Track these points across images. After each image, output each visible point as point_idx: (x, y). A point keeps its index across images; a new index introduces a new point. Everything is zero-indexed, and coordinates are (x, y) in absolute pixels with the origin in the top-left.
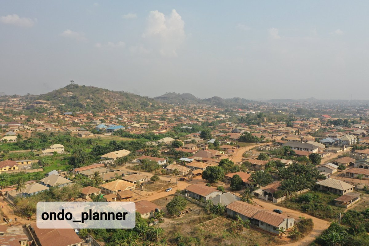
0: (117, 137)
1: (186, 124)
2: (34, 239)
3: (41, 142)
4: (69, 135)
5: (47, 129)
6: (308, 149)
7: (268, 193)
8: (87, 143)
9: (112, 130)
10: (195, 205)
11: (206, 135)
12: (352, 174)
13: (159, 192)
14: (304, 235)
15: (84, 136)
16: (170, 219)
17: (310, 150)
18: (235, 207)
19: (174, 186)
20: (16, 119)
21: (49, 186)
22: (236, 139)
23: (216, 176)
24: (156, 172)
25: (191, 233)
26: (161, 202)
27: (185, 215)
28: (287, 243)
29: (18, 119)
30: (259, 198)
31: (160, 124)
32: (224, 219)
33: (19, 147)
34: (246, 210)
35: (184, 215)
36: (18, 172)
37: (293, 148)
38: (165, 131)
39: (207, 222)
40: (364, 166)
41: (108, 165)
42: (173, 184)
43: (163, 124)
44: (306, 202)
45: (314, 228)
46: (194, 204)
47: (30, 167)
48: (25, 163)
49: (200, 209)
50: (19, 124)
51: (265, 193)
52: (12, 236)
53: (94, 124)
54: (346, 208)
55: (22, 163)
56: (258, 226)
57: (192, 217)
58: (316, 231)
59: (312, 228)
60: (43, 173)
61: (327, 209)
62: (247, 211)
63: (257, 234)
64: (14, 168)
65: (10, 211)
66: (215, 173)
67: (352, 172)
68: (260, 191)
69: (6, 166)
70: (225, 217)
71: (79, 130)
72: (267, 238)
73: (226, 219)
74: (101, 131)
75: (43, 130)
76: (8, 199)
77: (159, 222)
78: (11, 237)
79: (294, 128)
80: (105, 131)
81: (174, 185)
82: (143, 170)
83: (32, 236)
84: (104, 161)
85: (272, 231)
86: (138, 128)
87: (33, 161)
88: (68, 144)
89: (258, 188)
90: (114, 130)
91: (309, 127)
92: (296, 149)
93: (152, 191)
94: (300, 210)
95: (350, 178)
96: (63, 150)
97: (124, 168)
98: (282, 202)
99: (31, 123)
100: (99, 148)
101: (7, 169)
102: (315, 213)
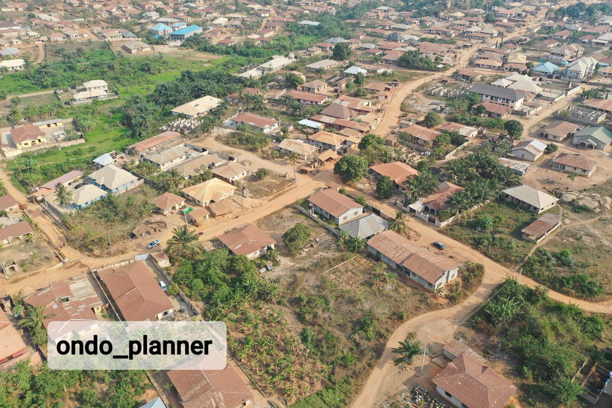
0: (190, 50)
1: (307, 12)
2: (109, 301)
3: (65, 71)
4: (110, 49)
5: (68, 36)
6: (507, 100)
7: (430, 208)
8: (142, 70)
9: (180, 35)
10: (324, 230)
11: (342, 51)
12: (562, 166)
13: (270, 200)
14: (468, 293)
15: (134, 51)
16: (289, 258)
17: (511, 101)
18: (380, 244)
19: (292, 187)
20: (8, 10)
21: (104, 188)
22: (394, 61)
23: (356, 173)
24: (262, 151)
25: (317, 286)
26: (274, 224)
27: (309, 250)
28: (444, 308)
29: (11, 10)
30: (417, 217)
31: (263, 15)
32: (363, 261)
33: (33, 84)
34: (395, 249)
35: (307, 250)
36: (47, 147)
37: (484, 97)
38: (271, 34)
39: (340, 266)
40: (587, 144)
41: (186, 132)
42: (290, 181)
43: (268, 15)
44: (482, 229)
45: (485, 281)
46: (322, 229)
47: (63, 136)
48: (52, 125)
49: (330, 238)
50: (17, 25)
51: (426, 209)
52: (81, 299)
53: (147, 21)
54: (536, 244)
55: (49, 125)
56: (409, 275)
57: (319, 255)
58: (486, 286)
59: (480, 281)
60: (86, 147)
61: (508, 247)
62: (395, 251)
63: (406, 290)
64: (39, 140)
65: (59, 237)
66: (354, 169)
67: (563, 163)
68: (417, 206)
69: (25, 138)
70: (365, 255)
71: (123, 37)
72: (418, 297)
73: (365, 260)
74: (161, 38)
75: (61, 39)
76: (50, 211)
77: (273, 265)
78: (80, 303)
79: (497, 25)
80: (169, 38)
81: (292, 185)
82: (243, 146)
83: (106, 295)
84: (179, 122)
85: (426, 286)
86: (226, 27)
87: (65, 121)
88: (111, 74)
89: (416, 200)
90: (184, 36)
91: (523, 23)
92: (489, 98)
93: (259, 198)
94: (470, 244)
95: (559, 171)
96: (106, 91)
97: (213, 138)
98: (448, 225)
99: (37, 21)
100: (166, 89)
101: (29, 142)
102: (491, 251)
